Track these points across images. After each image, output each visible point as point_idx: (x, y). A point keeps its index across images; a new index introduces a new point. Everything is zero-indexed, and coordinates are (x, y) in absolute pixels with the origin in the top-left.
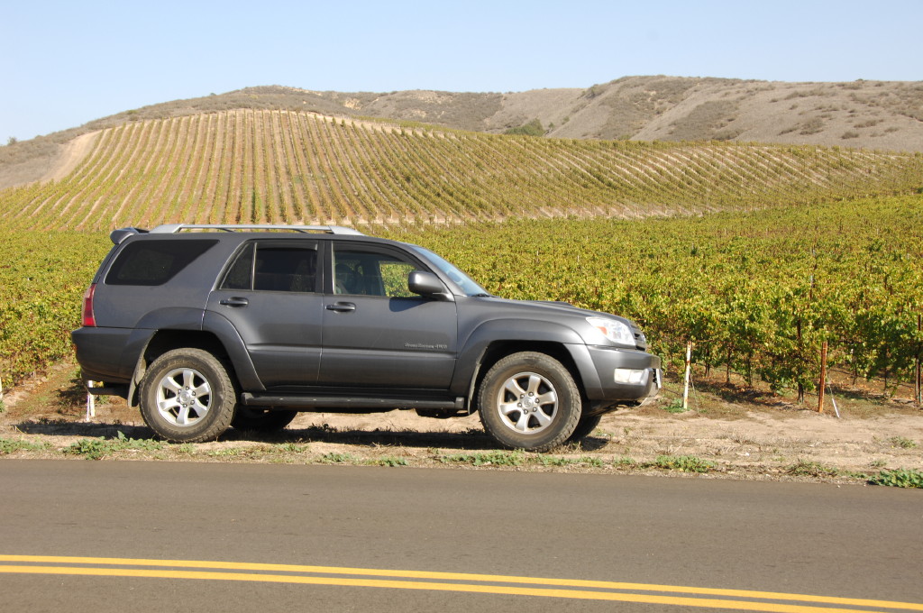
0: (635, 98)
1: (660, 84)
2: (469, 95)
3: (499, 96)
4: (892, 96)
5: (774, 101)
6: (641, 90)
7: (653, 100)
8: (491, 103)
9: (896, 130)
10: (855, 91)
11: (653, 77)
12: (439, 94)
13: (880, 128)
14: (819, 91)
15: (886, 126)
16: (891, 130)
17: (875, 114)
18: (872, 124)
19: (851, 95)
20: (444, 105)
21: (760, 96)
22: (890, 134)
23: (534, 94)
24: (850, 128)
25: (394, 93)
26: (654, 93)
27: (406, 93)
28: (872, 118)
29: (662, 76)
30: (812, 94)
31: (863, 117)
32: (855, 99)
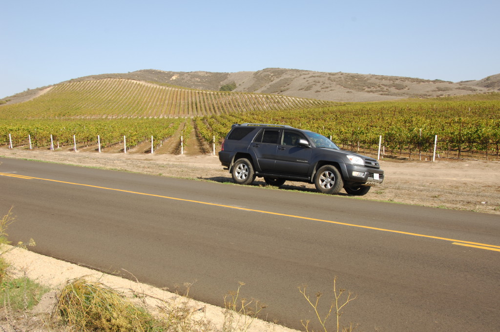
0: (266, 76)
1: (275, 71)
2: (217, 73)
3: (228, 74)
4: (343, 78)
5: (304, 78)
6: (269, 73)
7: (272, 77)
8: (225, 76)
9: (333, 90)
10: (331, 76)
11: (275, 69)
12: (207, 73)
13: (329, 89)
14: (321, 75)
15: (331, 88)
16: (331, 90)
17: (330, 84)
18: (327, 88)
19: (329, 77)
20: (208, 77)
21: (303, 77)
22: (330, 92)
23: (239, 73)
24: (319, 89)
25: (191, 72)
26: (272, 74)
27: (195, 72)
28: (329, 85)
29: (279, 68)
30: (318, 76)
31: (326, 85)
32: (329, 79)
